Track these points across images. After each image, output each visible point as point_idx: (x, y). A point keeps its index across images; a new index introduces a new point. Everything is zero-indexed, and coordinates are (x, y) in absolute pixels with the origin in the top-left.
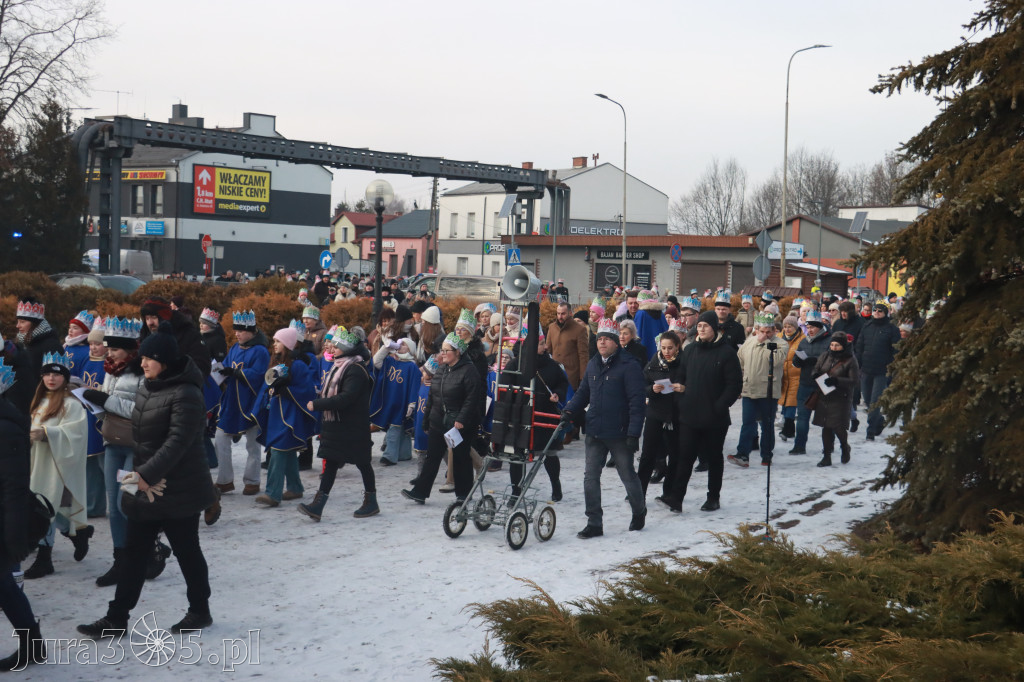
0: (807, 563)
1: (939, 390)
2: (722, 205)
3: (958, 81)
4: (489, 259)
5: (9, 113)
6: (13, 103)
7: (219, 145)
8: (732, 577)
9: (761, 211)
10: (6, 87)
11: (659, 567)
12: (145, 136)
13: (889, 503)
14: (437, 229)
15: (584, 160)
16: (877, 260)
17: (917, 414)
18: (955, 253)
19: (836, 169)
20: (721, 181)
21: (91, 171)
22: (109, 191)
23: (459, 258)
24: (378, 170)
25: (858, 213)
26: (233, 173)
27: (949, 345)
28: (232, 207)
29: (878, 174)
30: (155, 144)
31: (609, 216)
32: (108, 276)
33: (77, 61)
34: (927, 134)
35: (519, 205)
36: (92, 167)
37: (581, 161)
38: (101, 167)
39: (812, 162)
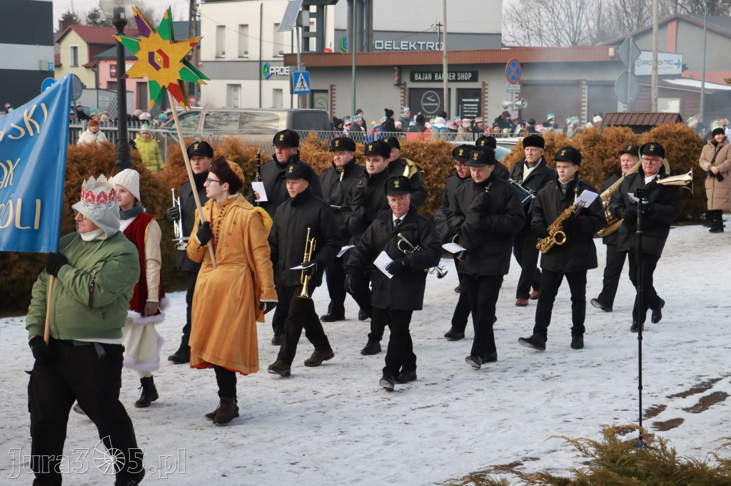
0: (694, 476)
2: (573, 5)
4: (269, 85)
9: (626, 12)
14: (199, 47)
23: (231, 86)
31: (425, 25)
35: (305, 14)
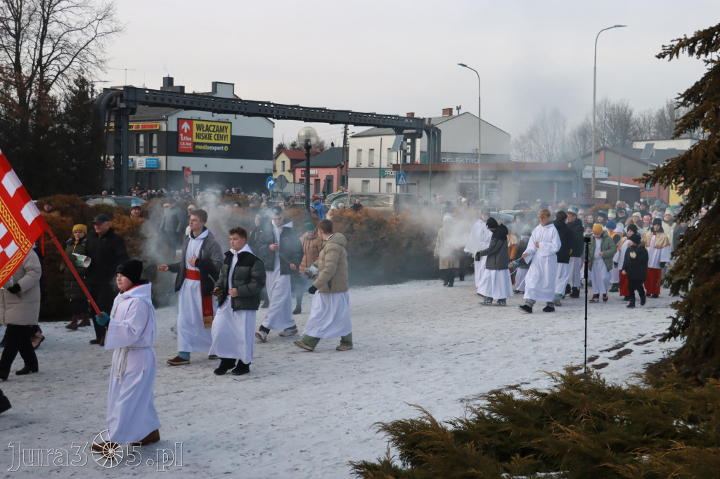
0: (615, 393)
1: (709, 269)
2: (549, 140)
4: (385, 181)
5: (53, 86)
6: (55, 79)
7: (195, 105)
8: (561, 403)
9: (577, 145)
10: (51, 69)
11: (509, 396)
12: (145, 100)
13: (673, 350)
14: (348, 161)
15: (450, 110)
16: (663, 177)
17: (692, 286)
19: (631, 113)
20: (548, 124)
22: (121, 138)
23: (364, 181)
24: (306, 120)
25: (647, 145)
26: (205, 124)
27: (715, 237)
28: (205, 147)
29: (661, 116)
30: (151, 105)
31: (469, 150)
32: (121, 197)
33: (98, 49)
34: (698, 87)
35: (405, 143)
36: (109, 122)
37: (448, 111)
38: (115, 122)
39: (613, 109)
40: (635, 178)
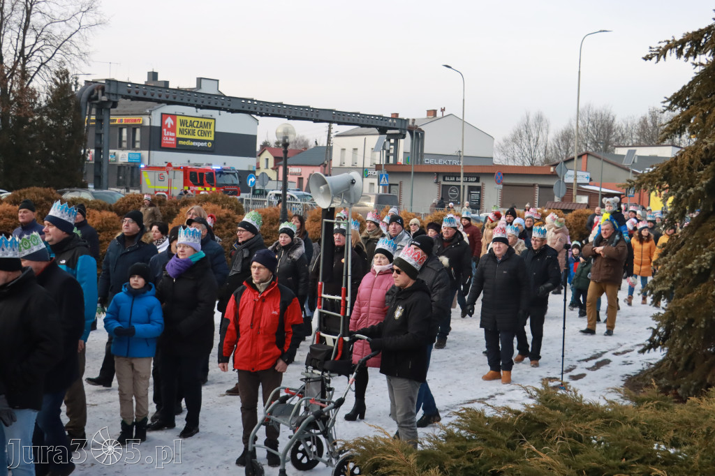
0: (592, 411)
1: (691, 280)
2: (532, 144)
3: (710, 51)
4: (368, 181)
5: (35, 77)
6: (38, 70)
7: (178, 100)
8: (536, 422)
10: (33, 60)
11: (480, 414)
12: (127, 94)
13: (653, 362)
14: (331, 160)
15: (435, 112)
16: (647, 184)
18: (706, 179)
19: (614, 119)
20: (531, 128)
21: (89, 118)
22: (101, 131)
24: (289, 118)
25: (629, 151)
26: (189, 119)
27: (700, 247)
28: (188, 143)
29: (643, 123)
30: (133, 99)
32: (99, 191)
33: (82, 41)
34: (685, 91)
35: (388, 143)
36: (90, 115)
37: (433, 113)
38: (96, 115)
39: (596, 115)
40: (618, 184)
